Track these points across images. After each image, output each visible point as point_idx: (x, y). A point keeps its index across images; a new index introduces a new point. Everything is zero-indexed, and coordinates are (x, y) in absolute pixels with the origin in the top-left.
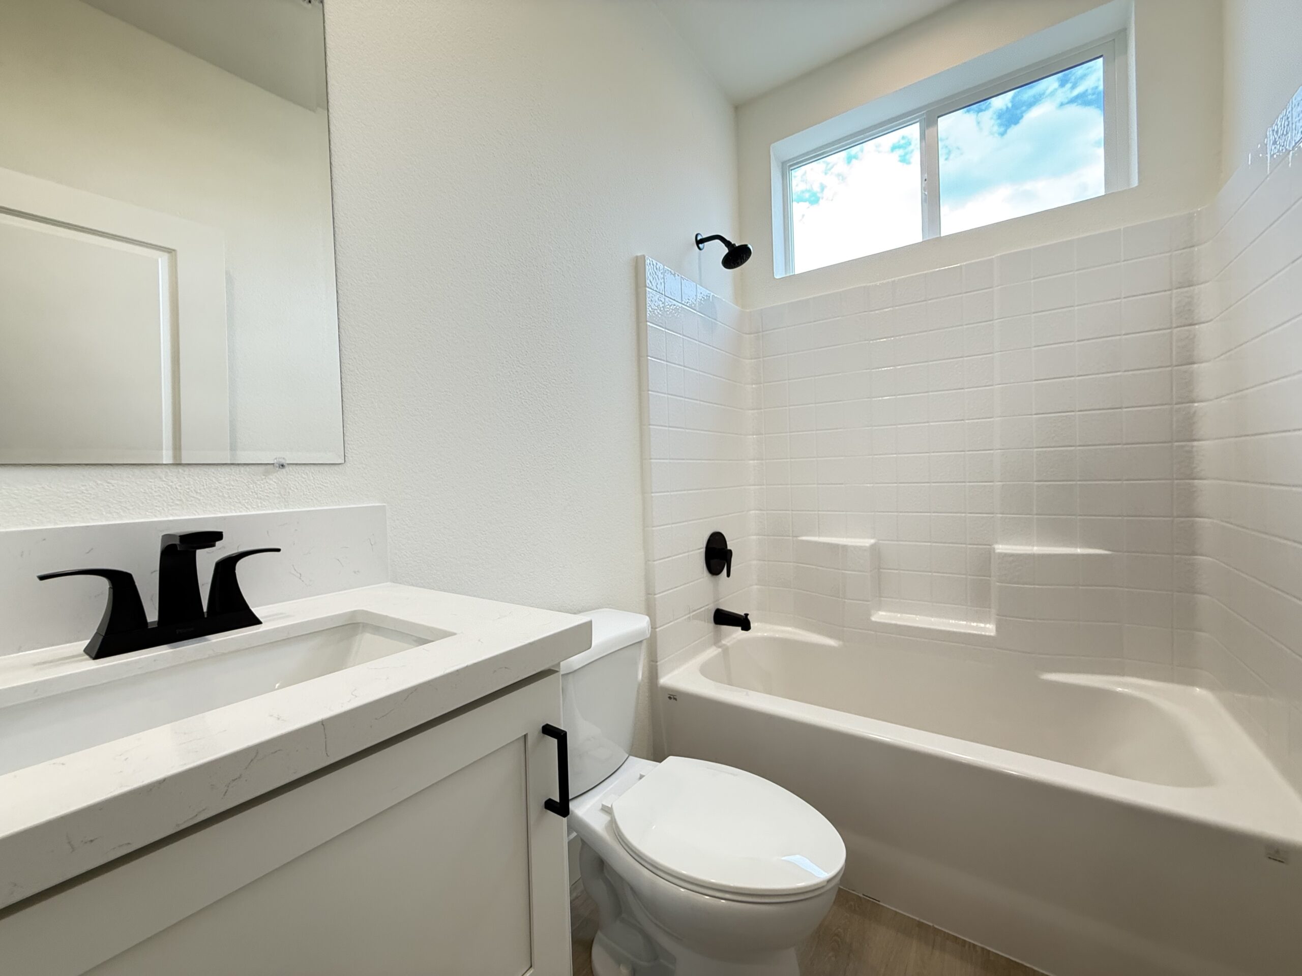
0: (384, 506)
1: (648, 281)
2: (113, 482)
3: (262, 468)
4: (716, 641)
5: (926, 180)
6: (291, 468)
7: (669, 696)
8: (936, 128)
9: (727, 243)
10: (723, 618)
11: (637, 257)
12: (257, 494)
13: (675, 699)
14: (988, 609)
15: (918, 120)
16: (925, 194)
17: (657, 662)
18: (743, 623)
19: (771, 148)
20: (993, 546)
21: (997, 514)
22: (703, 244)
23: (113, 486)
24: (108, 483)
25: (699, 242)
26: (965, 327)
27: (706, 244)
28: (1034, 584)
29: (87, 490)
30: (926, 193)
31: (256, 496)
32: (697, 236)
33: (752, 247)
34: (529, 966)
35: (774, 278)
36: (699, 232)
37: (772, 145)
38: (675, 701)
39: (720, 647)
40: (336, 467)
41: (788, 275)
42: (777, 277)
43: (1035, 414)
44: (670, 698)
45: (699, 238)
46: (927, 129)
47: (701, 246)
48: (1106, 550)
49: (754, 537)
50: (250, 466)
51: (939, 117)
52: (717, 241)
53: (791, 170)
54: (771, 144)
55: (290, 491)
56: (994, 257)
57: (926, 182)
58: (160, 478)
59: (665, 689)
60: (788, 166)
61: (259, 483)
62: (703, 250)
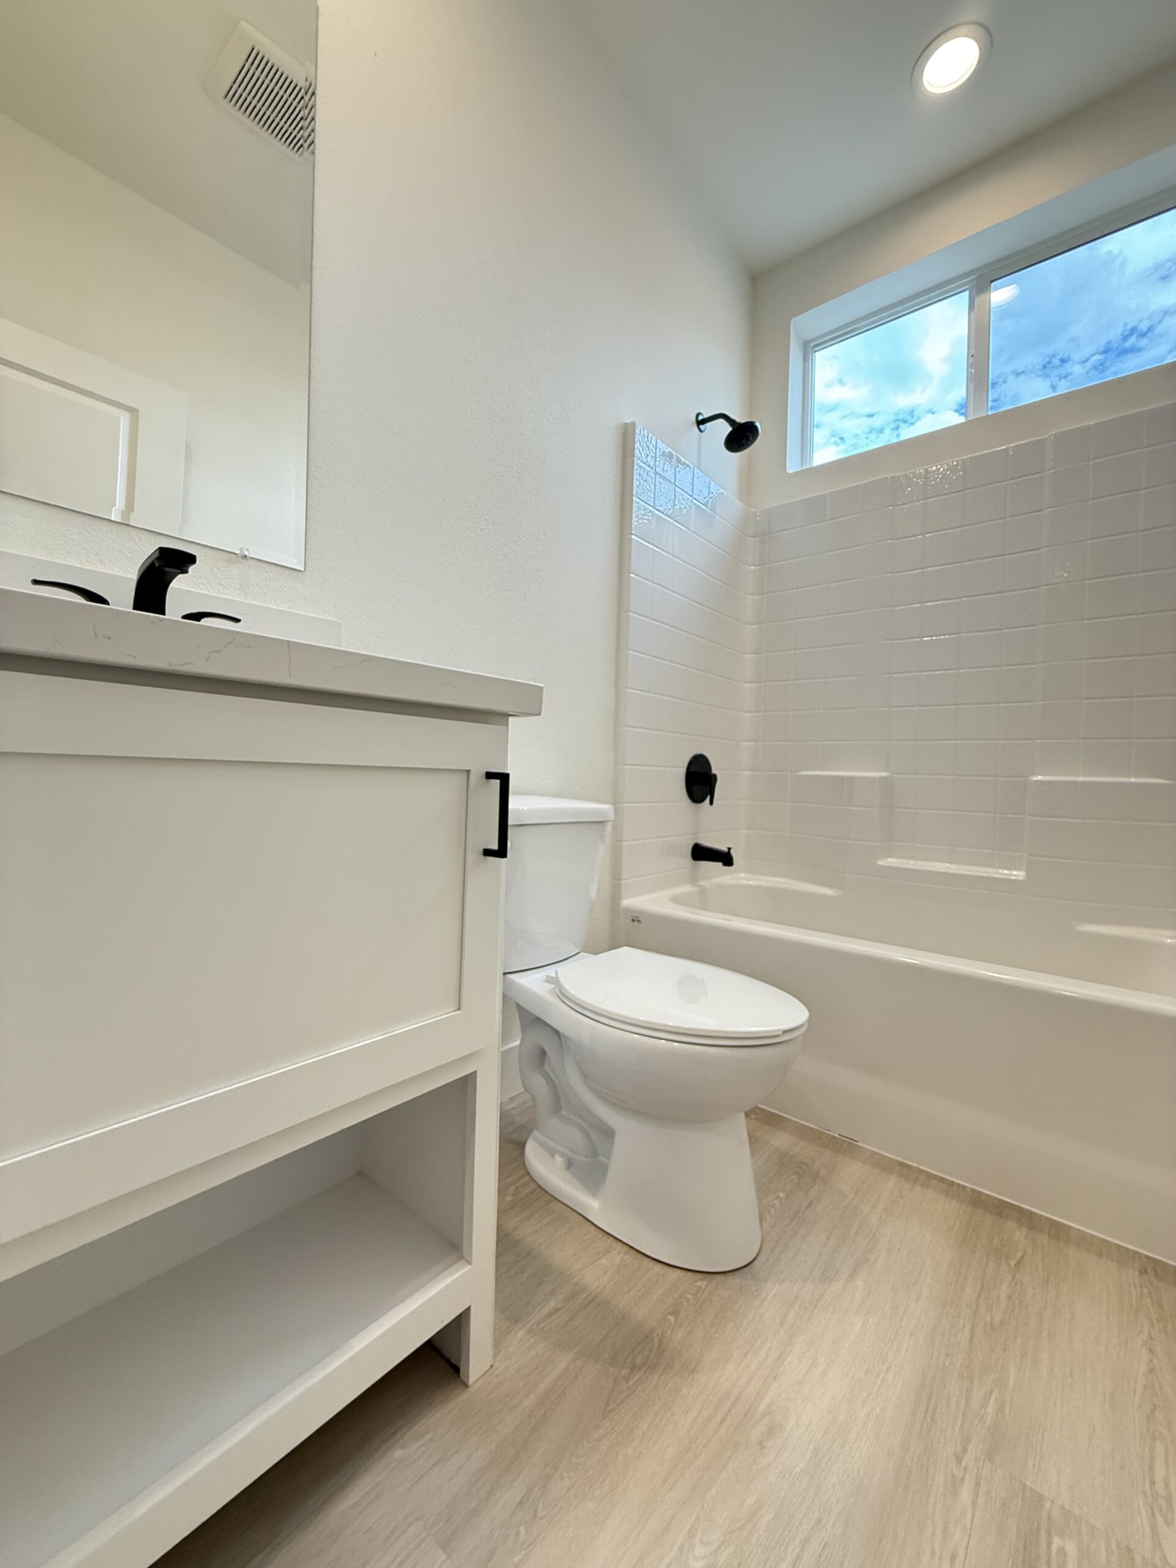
0: (340, 623)
1: (637, 451)
2: (93, 533)
3: (227, 556)
4: (693, 880)
5: (973, 356)
6: (253, 562)
7: (632, 918)
8: (988, 296)
9: (731, 422)
10: (701, 853)
11: (626, 424)
12: (220, 580)
13: (639, 921)
14: (1019, 854)
15: (967, 287)
16: (971, 372)
17: (621, 880)
18: (725, 858)
19: (792, 324)
20: (1029, 778)
21: (1036, 739)
22: (705, 425)
23: (93, 537)
24: (89, 533)
25: (700, 423)
26: (1008, 519)
27: (708, 424)
28: (1074, 818)
29: (71, 534)
30: (973, 371)
31: (219, 582)
32: (698, 415)
33: (761, 425)
34: (458, 1008)
35: (787, 473)
36: (702, 412)
37: (793, 320)
38: (638, 923)
39: (697, 886)
40: (296, 573)
41: (804, 468)
42: (790, 470)
43: (1088, 619)
44: (633, 920)
45: (700, 418)
46: (977, 295)
47: (702, 427)
48: (1165, 779)
49: (747, 773)
50: (215, 550)
51: (992, 282)
52: (721, 421)
53: (816, 352)
54: (792, 318)
55: (251, 586)
56: (1046, 436)
57: (973, 358)
58: (134, 541)
59: (627, 910)
60: (810, 347)
61: (222, 569)
62: (704, 433)
